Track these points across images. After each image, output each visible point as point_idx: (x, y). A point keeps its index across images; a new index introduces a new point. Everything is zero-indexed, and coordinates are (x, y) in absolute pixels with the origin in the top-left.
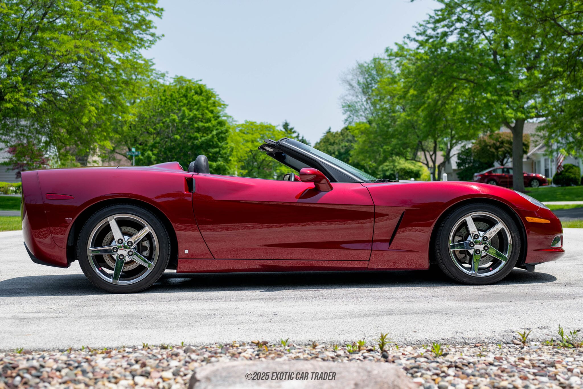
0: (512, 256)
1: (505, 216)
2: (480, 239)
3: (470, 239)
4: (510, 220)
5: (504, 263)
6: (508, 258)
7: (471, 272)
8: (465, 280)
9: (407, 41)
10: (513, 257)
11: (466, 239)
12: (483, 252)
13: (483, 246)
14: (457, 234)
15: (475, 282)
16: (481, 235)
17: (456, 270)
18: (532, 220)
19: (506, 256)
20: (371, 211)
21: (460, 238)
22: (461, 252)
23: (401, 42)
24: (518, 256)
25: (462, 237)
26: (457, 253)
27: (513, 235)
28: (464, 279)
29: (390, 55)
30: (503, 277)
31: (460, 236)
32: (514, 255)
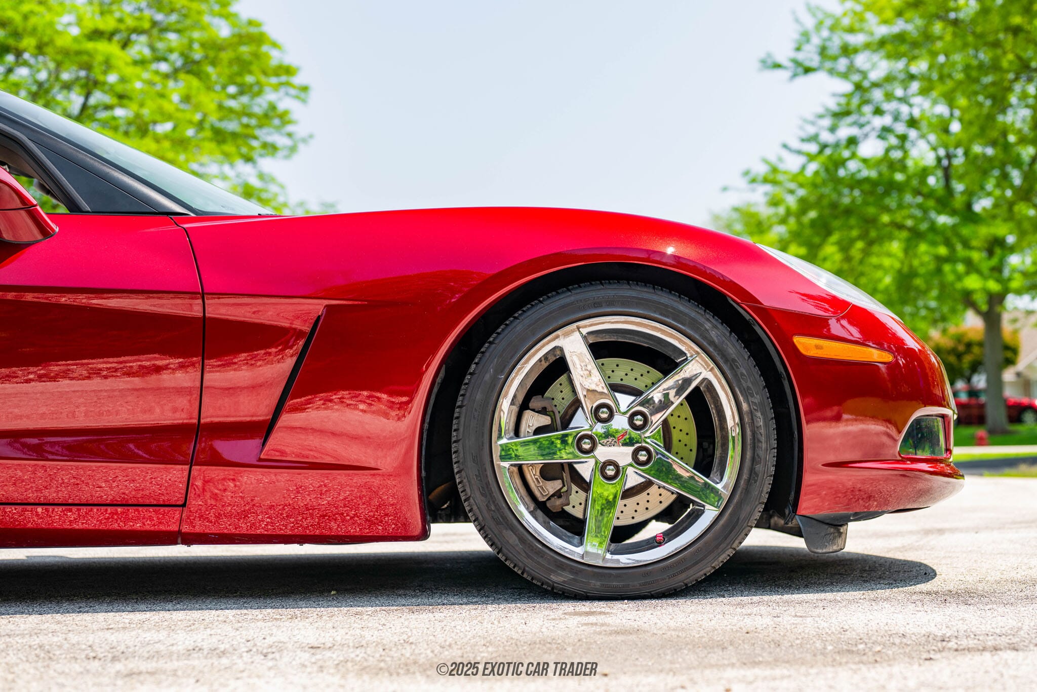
0: (742, 487)
1: (716, 330)
2: (620, 423)
3: (581, 422)
4: (734, 348)
5: (710, 514)
6: (726, 494)
7: (580, 550)
8: (558, 578)
9: (785, 154)
10: (747, 491)
11: (566, 424)
12: (630, 471)
13: (631, 449)
14: (536, 402)
15: (596, 585)
16: (623, 408)
17: (522, 540)
18: (818, 347)
19: (719, 486)
20: (188, 313)
21: (545, 420)
22: (548, 473)
23: (773, 159)
24: (767, 488)
25: (552, 415)
26: (532, 476)
27: (745, 406)
28: (553, 578)
29: (753, 181)
30: (707, 569)
31: (543, 411)
32: (748, 481)
